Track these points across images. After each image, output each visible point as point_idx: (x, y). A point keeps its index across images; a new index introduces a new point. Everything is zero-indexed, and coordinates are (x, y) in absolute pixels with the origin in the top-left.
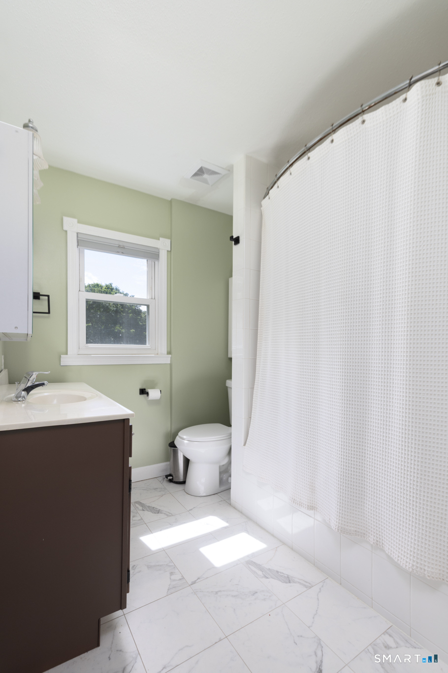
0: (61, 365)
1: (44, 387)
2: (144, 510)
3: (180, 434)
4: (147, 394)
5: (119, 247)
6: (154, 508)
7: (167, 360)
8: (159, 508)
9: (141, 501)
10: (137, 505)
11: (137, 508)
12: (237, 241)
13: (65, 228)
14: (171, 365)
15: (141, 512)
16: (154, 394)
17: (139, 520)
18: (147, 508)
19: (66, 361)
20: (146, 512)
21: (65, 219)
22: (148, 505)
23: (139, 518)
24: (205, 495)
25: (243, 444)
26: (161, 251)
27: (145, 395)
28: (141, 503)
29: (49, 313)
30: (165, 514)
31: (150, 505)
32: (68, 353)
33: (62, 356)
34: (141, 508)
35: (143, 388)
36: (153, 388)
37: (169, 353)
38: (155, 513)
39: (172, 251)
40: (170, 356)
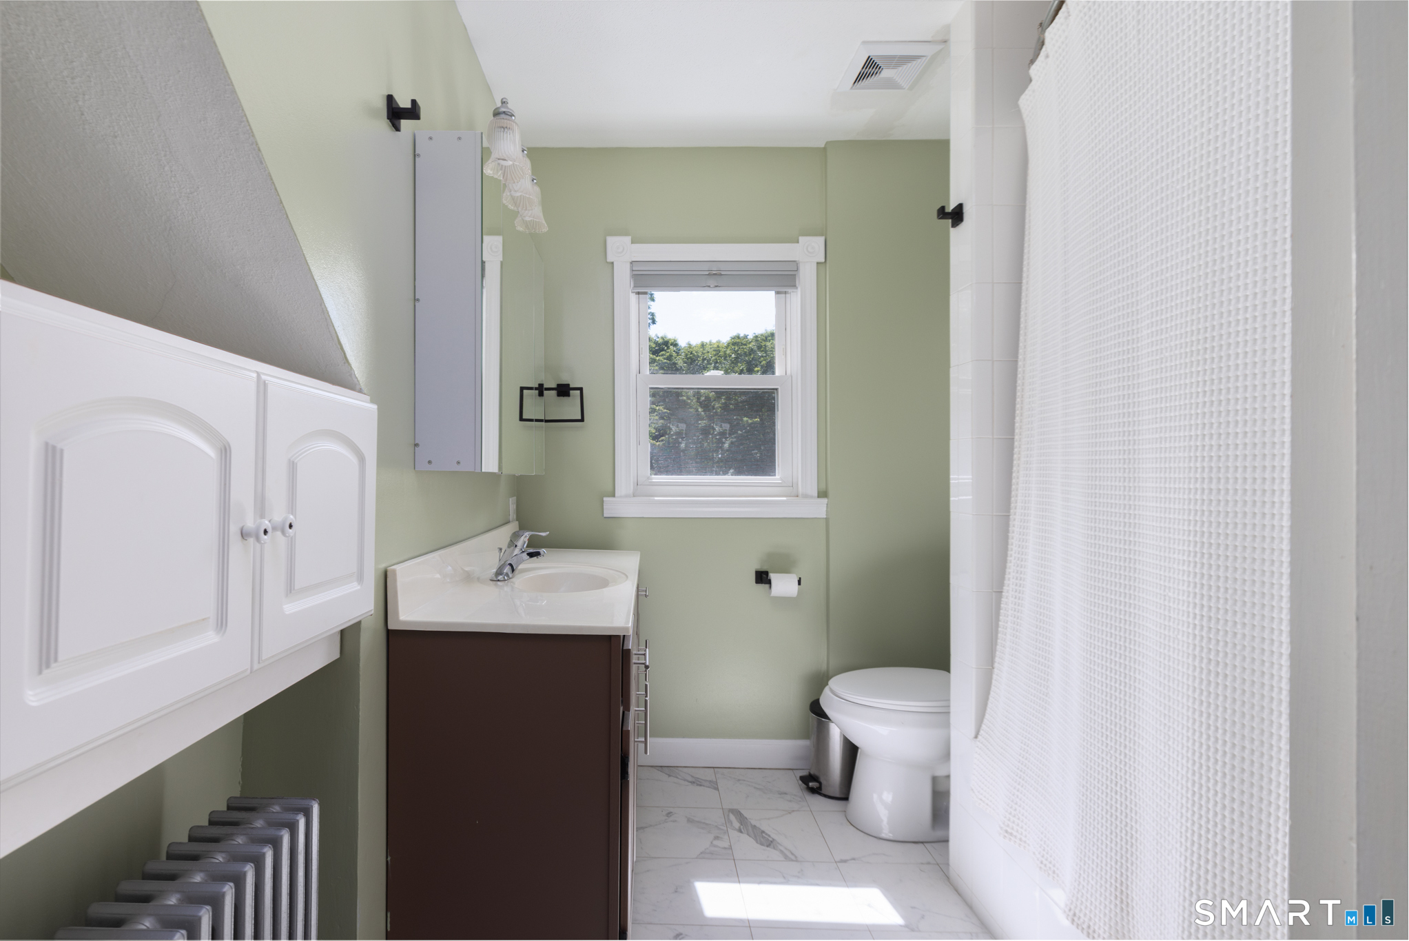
0: (605, 516)
1: (540, 558)
2: (741, 832)
3: (833, 683)
4: (769, 582)
5: (712, 275)
6: (763, 832)
7: (819, 509)
8: (774, 836)
9: (742, 812)
10: (732, 817)
11: (731, 822)
12: (957, 216)
13: (610, 259)
14: (827, 519)
15: (734, 834)
16: (784, 585)
17: (725, 848)
18: (750, 828)
19: (613, 507)
20: (744, 837)
21: (611, 241)
22: (753, 823)
23: (726, 845)
24: (890, 836)
25: (973, 734)
26: (801, 267)
27: (767, 586)
28: (741, 814)
29: (582, 420)
30: (782, 852)
31: (758, 825)
32: (617, 494)
33: (605, 499)
34: (737, 825)
35: (764, 568)
36: (785, 570)
37: (822, 494)
38: (762, 844)
39: (828, 261)
40: (825, 501)
